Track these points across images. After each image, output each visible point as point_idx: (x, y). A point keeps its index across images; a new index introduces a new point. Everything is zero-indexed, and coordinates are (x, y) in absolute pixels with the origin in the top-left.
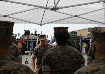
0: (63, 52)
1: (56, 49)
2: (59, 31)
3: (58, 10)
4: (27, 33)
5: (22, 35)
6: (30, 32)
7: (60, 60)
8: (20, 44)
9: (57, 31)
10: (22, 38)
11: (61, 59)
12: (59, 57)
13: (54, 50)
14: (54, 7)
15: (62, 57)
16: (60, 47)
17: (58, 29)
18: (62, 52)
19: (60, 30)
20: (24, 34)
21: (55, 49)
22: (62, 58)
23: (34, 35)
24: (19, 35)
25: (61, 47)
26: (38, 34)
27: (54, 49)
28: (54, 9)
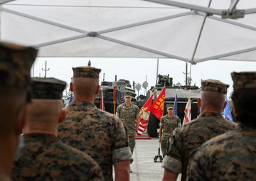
0: (251, 152)
1: (232, 141)
2: (245, 84)
3: (243, 17)
4: (165, 82)
5: (152, 87)
6: (171, 79)
7: (241, 176)
8: (146, 111)
9: (240, 82)
10: (151, 93)
11: (245, 173)
12: (236, 166)
13: (225, 143)
14: (231, 9)
15: (248, 165)
16: (244, 135)
17: (244, 77)
18: (249, 150)
19: (249, 83)
20: (156, 86)
21: (227, 139)
22: (248, 169)
23: (183, 87)
24: (145, 85)
25: (246, 133)
26: (192, 85)
27: (224, 140)
28: (231, 14)
